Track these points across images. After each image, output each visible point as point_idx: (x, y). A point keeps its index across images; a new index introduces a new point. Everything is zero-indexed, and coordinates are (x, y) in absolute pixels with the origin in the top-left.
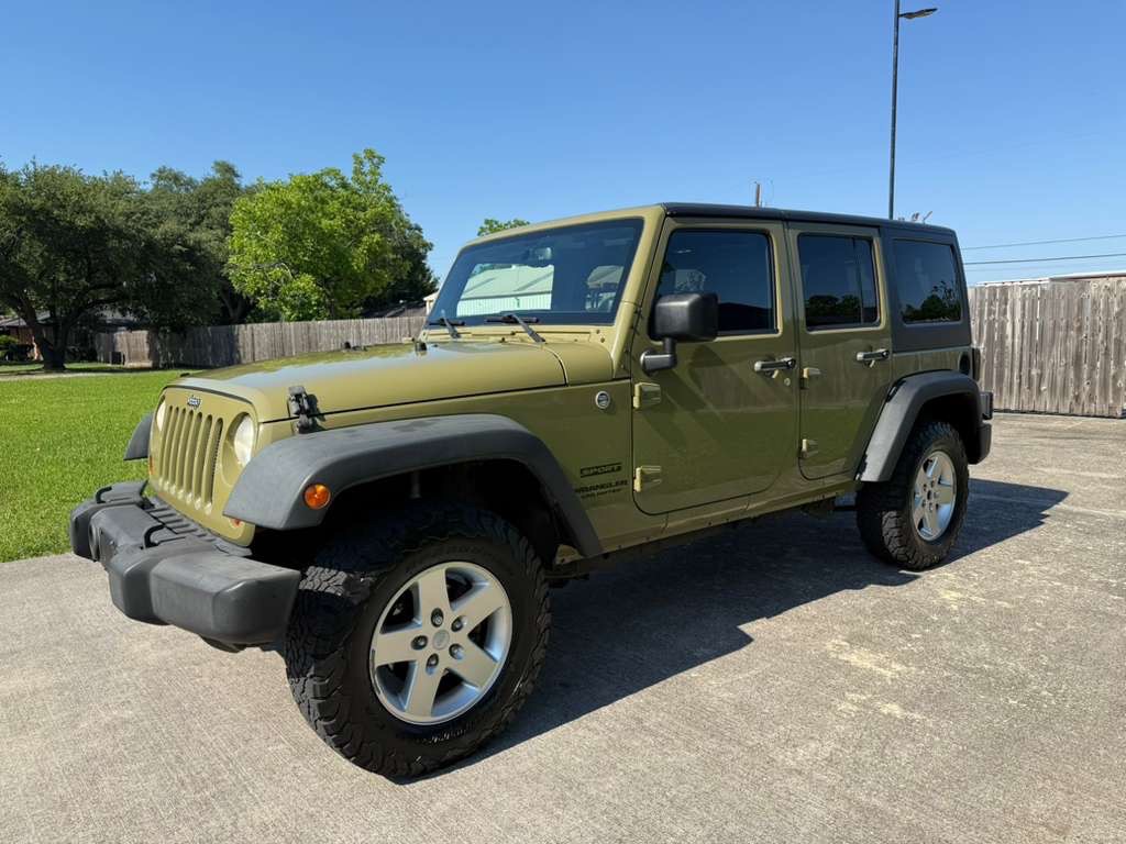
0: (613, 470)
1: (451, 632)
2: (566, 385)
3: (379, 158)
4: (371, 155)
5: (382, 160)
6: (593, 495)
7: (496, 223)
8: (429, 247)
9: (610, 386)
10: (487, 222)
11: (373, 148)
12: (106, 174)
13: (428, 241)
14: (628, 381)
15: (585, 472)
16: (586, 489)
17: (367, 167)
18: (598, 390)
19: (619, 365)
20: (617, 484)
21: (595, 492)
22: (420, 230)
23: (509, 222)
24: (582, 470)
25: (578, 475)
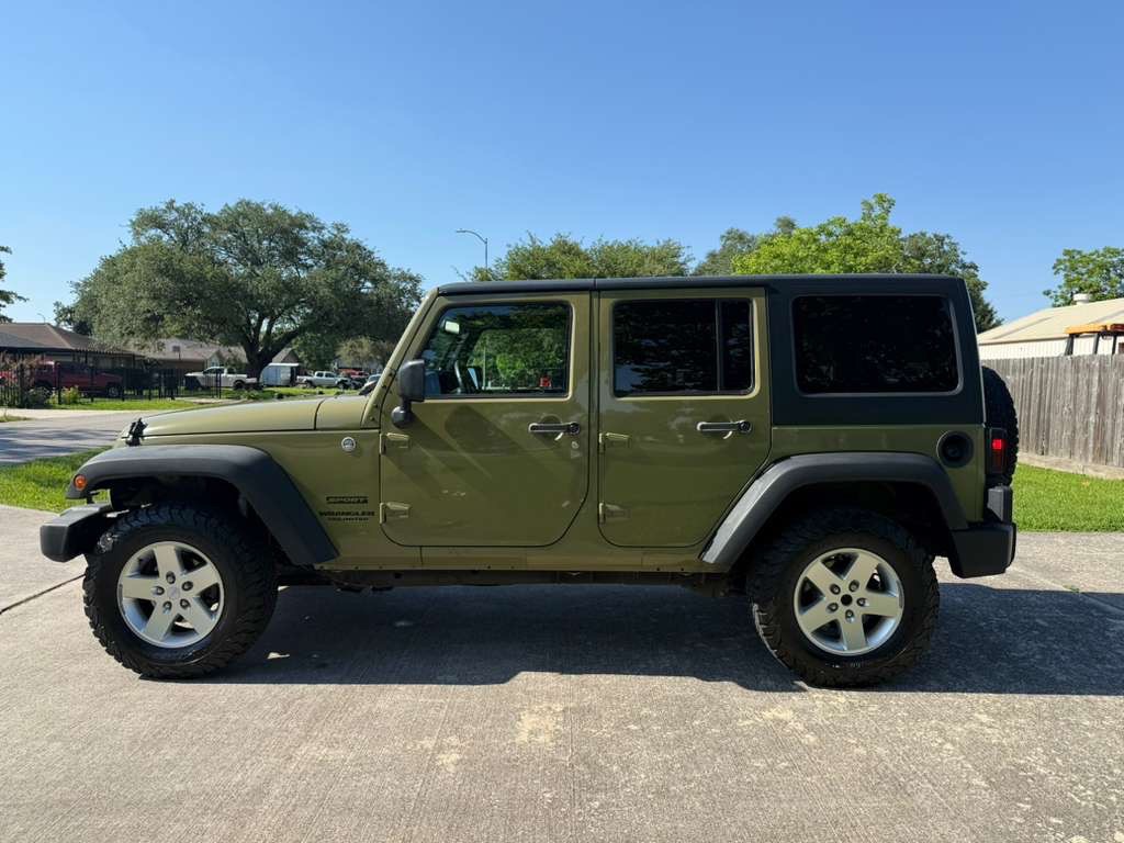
0: (359, 502)
1: (181, 590)
2: (315, 429)
3: (889, 201)
4: (881, 199)
5: (892, 203)
6: (339, 519)
7: (1079, 252)
8: (983, 286)
9: (358, 434)
10: (1067, 253)
11: (883, 192)
12: (658, 243)
13: (982, 280)
14: (377, 431)
15: (331, 500)
16: (333, 514)
17: (878, 211)
18: (346, 435)
19: (368, 417)
20: (363, 514)
21: (342, 517)
22: (976, 268)
23: (1097, 252)
24: (328, 499)
25: (325, 501)
